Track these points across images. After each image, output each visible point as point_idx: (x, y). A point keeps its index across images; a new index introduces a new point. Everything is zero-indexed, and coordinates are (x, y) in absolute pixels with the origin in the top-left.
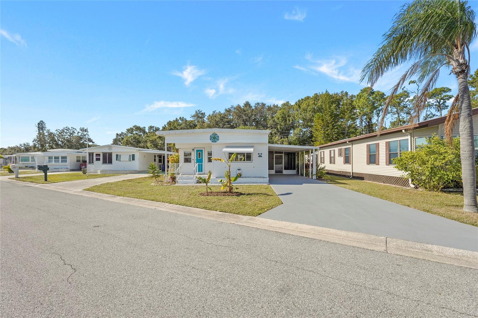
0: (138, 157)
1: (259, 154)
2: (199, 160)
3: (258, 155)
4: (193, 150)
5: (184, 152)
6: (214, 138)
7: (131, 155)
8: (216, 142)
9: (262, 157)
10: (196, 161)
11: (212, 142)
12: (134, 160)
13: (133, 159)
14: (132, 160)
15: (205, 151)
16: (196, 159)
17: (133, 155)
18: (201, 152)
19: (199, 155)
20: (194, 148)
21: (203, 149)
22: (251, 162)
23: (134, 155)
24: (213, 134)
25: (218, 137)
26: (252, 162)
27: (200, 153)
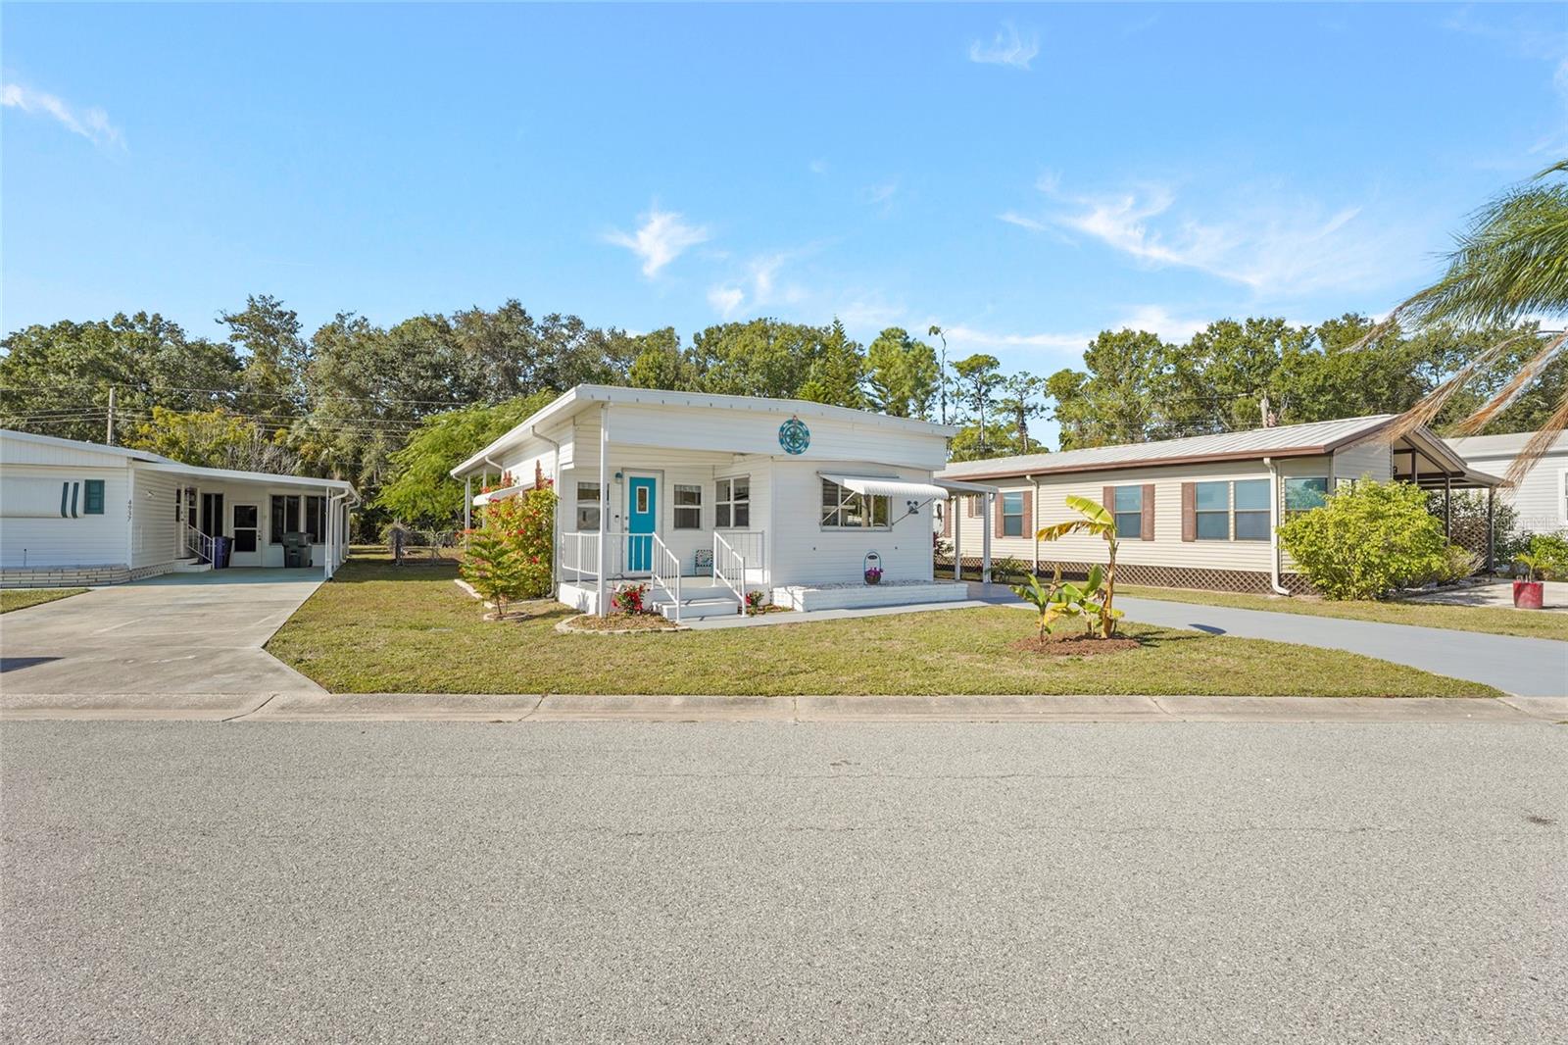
0: (131, 497)
1: (909, 503)
2: (641, 522)
3: (908, 508)
4: (618, 476)
5: (579, 483)
6: (794, 437)
7: (76, 485)
8: (800, 452)
9: (917, 512)
10: (627, 523)
11: (789, 451)
12: (100, 510)
13: (94, 504)
14: (85, 512)
15: (663, 484)
16: (627, 514)
17: (88, 483)
18: (647, 488)
19: (642, 500)
20: (623, 469)
21: (658, 477)
22: (887, 531)
23: (101, 483)
24: (790, 422)
25: (807, 433)
26: (891, 531)
27: (642, 491)
